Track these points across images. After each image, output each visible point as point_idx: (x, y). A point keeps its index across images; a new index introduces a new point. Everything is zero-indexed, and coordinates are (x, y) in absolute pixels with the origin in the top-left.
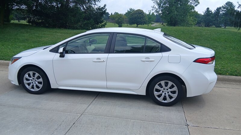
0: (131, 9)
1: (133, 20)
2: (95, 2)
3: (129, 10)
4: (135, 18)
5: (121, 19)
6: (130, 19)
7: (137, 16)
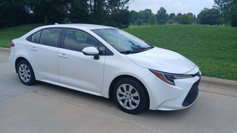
0: (205, 9)
1: (205, 21)
2: (123, 5)
3: (203, 10)
4: (208, 18)
5: (186, 19)
6: (202, 19)
7: (211, 15)
